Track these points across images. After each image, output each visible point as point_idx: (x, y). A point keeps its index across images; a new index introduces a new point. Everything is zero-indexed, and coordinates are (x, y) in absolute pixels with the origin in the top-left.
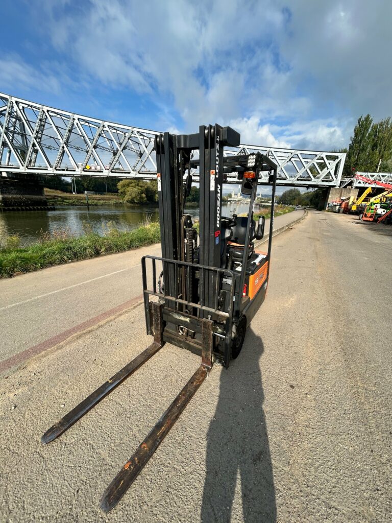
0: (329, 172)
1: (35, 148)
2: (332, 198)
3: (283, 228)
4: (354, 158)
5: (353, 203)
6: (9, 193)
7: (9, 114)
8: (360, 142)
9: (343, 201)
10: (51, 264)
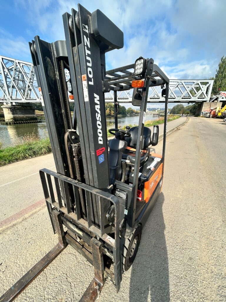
0: (203, 93)
1: (30, 88)
2: (205, 108)
3: (174, 129)
4: (218, 83)
5: (219, 111)
6: (17, 114)
7: (15, 69)
8: (222, 73)
9: (212, 110)
10: (17, 160)
